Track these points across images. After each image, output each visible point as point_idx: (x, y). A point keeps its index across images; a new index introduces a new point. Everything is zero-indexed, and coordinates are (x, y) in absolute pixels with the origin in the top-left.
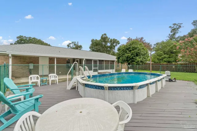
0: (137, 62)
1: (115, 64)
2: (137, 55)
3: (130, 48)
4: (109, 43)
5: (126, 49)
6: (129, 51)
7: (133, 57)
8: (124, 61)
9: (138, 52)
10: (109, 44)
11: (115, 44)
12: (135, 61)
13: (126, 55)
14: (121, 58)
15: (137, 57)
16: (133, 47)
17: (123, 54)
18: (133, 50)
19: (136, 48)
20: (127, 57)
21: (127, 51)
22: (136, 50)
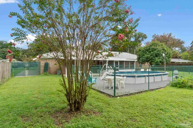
0: (156, 63)
1: (135, 65)
2: (156, 56)
3: (149, 49)
4: (133, 37)
5: (146, 50)
6: (149, 52)
7: (153, 58)
8: (144, 61)
9: (157, 53)
10: (133, 39)
11: (140, 39)
12: (154, 62)
13: (146, 56)
14: (141, 59)
15: (157, 58)
16: (152, 49)
17: (143, 55)
18: (153, 51)
19: (155, 50)
20: (147, 58)
21: (147, 52)
22: (155, 51)
